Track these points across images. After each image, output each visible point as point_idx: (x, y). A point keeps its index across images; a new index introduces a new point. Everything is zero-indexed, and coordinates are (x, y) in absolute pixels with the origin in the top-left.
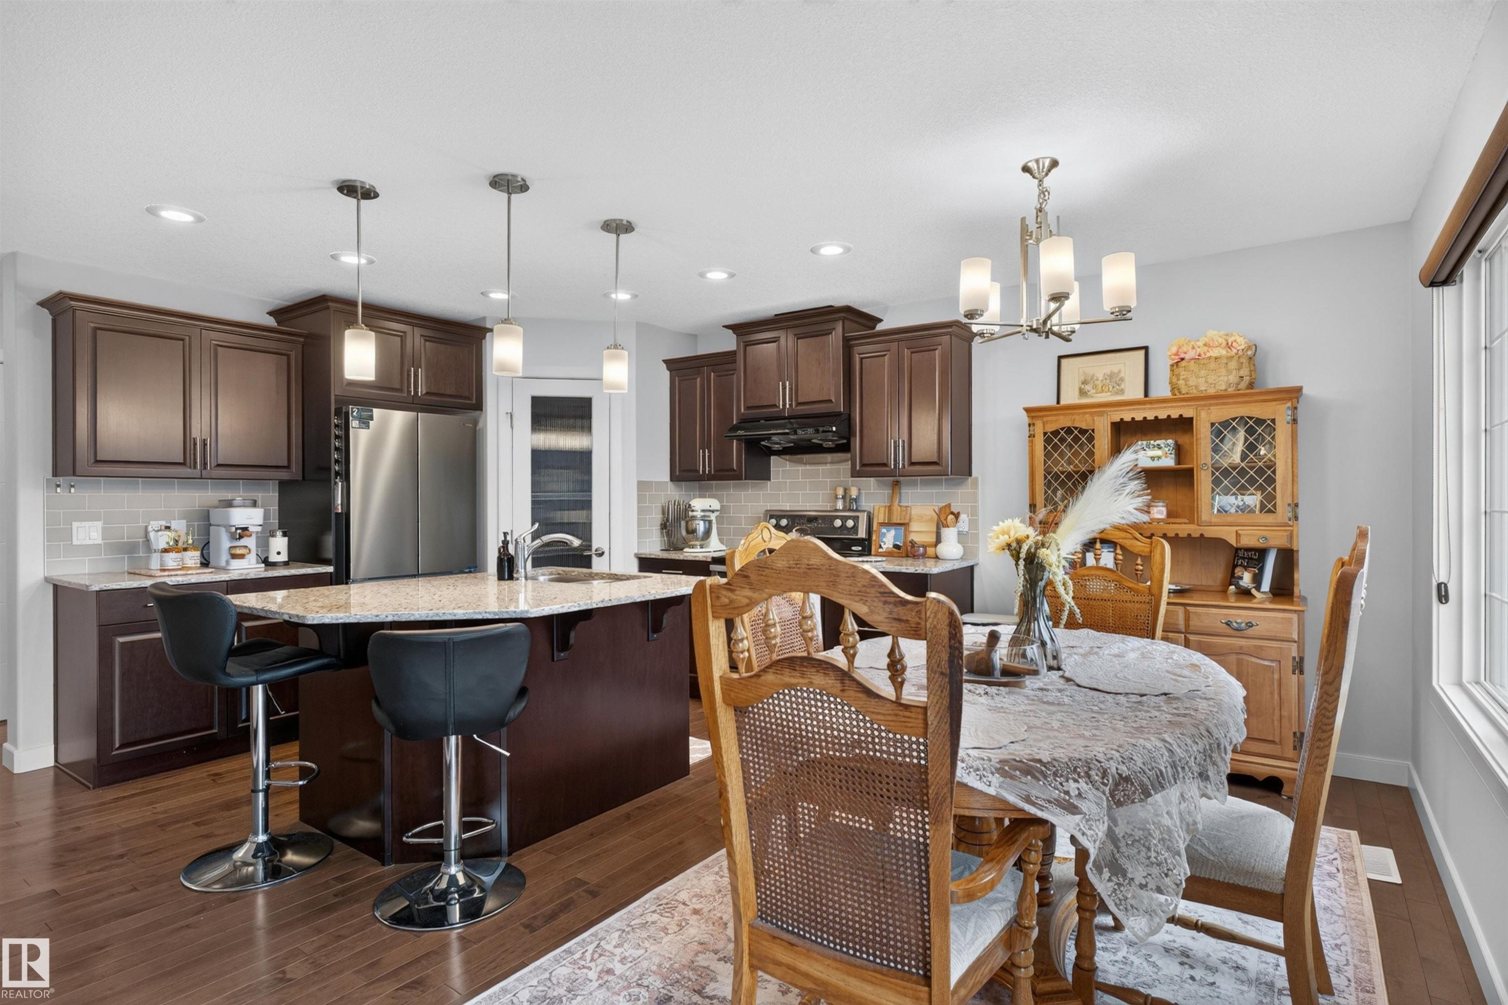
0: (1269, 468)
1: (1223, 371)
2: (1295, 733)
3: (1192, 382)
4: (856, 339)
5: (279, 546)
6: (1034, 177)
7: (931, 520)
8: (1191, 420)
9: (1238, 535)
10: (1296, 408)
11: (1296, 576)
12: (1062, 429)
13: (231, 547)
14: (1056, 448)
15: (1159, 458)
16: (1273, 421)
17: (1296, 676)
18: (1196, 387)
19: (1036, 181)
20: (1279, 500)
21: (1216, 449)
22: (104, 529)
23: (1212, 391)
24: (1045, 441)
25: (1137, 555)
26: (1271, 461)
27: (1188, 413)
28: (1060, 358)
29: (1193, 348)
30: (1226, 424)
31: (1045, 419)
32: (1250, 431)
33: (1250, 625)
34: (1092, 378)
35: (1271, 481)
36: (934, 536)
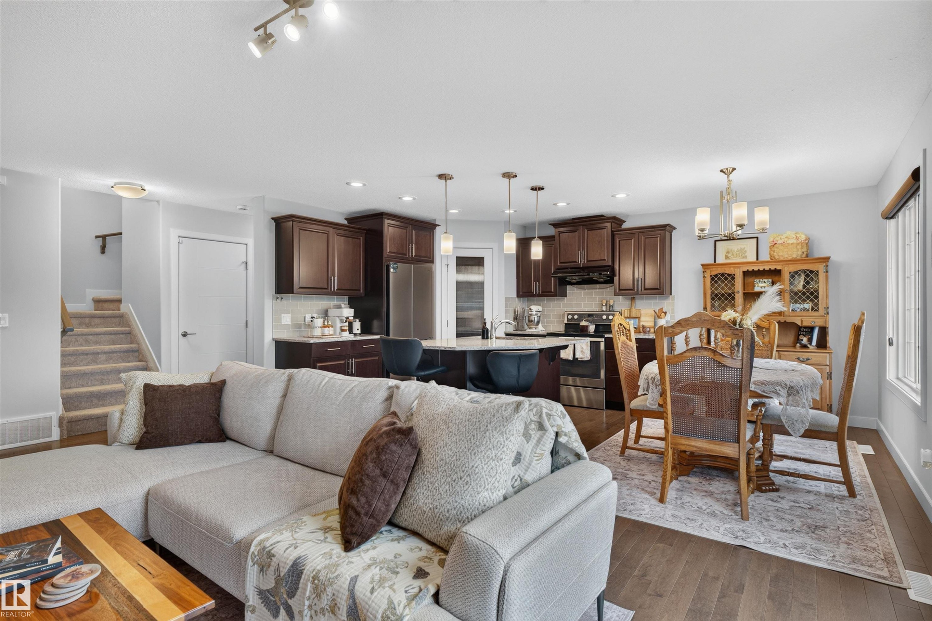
0: (816, 292)
1: (795, 250)
2: (828, 405)
3: (780, 254)
4: (617, 231)
5: (357, 326)
6: (726, 174)
7: (652, 316)
8: (780, 271)
9: (802, 321)
10: (827, 266)
11: (828, 338)
12: (719, 274)
13: (341, 327)
14: (716, 282)
15: (765, 287)
16: (818, 271)
17: (829, 380)
18: (782, 256)
19: (727, 176)
20: (820, 306)
21: (791, 284)
22: (292, 318)
23: (790, 258)
24: (711, 279)
25: (763, 328)
26: (816, 289)
27: (778, 268)
28: (716, 241)
29: (781, 239)
30: (796, 273)
31: (711, 269)
32: (807, 276)
33: (808, 359)
34: (731, 251)
35: (817, 297)
36: (653, 322)
